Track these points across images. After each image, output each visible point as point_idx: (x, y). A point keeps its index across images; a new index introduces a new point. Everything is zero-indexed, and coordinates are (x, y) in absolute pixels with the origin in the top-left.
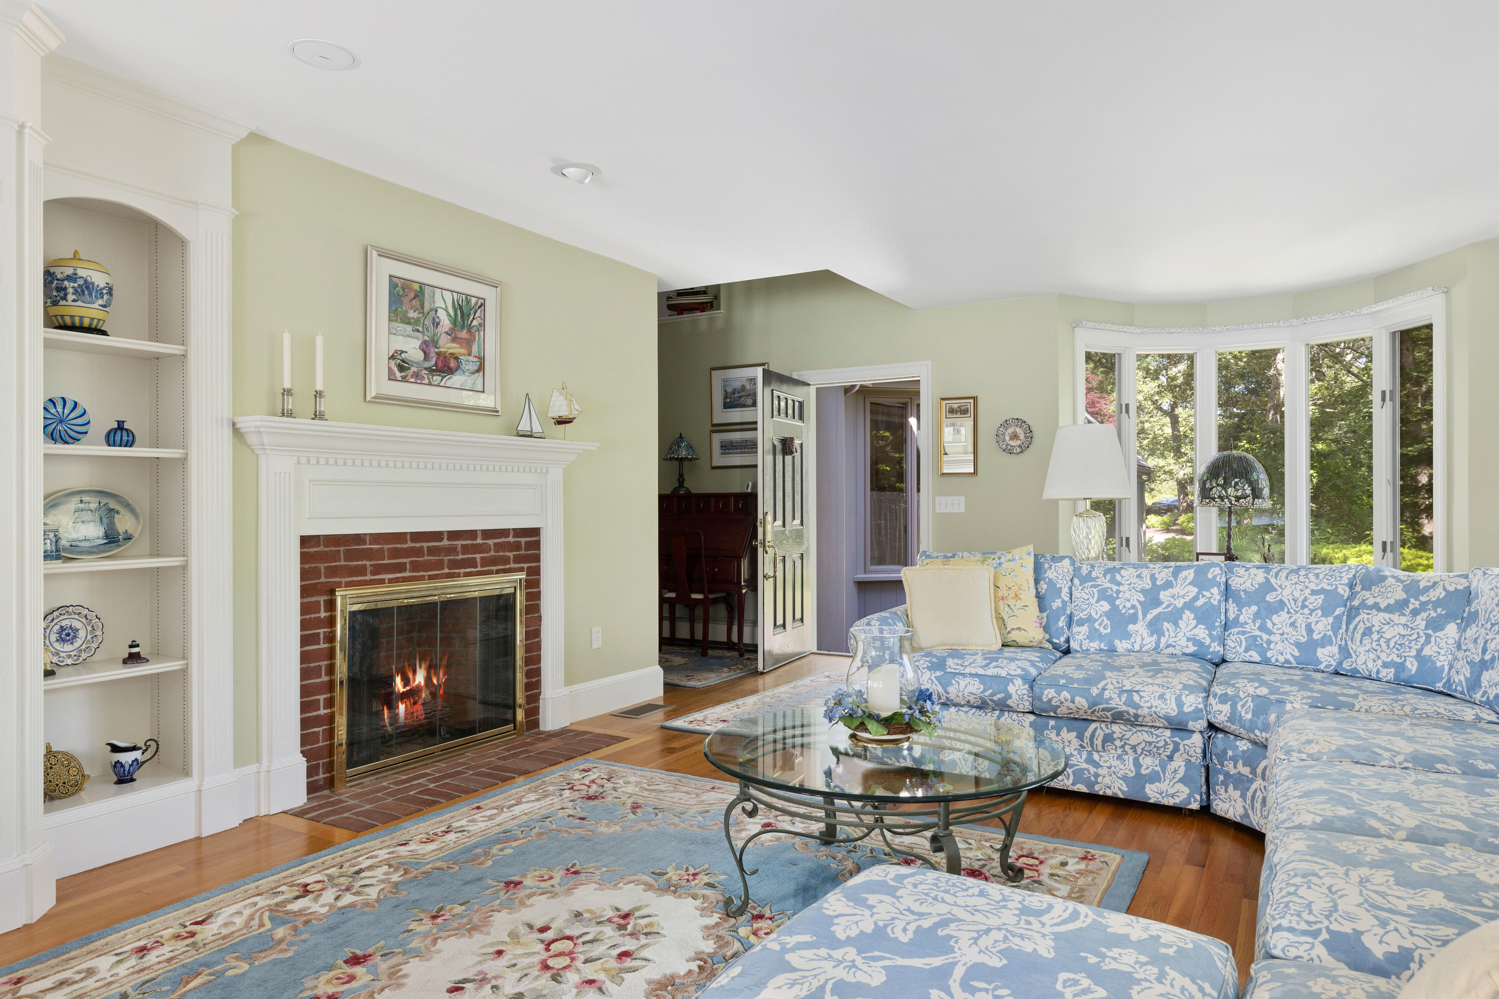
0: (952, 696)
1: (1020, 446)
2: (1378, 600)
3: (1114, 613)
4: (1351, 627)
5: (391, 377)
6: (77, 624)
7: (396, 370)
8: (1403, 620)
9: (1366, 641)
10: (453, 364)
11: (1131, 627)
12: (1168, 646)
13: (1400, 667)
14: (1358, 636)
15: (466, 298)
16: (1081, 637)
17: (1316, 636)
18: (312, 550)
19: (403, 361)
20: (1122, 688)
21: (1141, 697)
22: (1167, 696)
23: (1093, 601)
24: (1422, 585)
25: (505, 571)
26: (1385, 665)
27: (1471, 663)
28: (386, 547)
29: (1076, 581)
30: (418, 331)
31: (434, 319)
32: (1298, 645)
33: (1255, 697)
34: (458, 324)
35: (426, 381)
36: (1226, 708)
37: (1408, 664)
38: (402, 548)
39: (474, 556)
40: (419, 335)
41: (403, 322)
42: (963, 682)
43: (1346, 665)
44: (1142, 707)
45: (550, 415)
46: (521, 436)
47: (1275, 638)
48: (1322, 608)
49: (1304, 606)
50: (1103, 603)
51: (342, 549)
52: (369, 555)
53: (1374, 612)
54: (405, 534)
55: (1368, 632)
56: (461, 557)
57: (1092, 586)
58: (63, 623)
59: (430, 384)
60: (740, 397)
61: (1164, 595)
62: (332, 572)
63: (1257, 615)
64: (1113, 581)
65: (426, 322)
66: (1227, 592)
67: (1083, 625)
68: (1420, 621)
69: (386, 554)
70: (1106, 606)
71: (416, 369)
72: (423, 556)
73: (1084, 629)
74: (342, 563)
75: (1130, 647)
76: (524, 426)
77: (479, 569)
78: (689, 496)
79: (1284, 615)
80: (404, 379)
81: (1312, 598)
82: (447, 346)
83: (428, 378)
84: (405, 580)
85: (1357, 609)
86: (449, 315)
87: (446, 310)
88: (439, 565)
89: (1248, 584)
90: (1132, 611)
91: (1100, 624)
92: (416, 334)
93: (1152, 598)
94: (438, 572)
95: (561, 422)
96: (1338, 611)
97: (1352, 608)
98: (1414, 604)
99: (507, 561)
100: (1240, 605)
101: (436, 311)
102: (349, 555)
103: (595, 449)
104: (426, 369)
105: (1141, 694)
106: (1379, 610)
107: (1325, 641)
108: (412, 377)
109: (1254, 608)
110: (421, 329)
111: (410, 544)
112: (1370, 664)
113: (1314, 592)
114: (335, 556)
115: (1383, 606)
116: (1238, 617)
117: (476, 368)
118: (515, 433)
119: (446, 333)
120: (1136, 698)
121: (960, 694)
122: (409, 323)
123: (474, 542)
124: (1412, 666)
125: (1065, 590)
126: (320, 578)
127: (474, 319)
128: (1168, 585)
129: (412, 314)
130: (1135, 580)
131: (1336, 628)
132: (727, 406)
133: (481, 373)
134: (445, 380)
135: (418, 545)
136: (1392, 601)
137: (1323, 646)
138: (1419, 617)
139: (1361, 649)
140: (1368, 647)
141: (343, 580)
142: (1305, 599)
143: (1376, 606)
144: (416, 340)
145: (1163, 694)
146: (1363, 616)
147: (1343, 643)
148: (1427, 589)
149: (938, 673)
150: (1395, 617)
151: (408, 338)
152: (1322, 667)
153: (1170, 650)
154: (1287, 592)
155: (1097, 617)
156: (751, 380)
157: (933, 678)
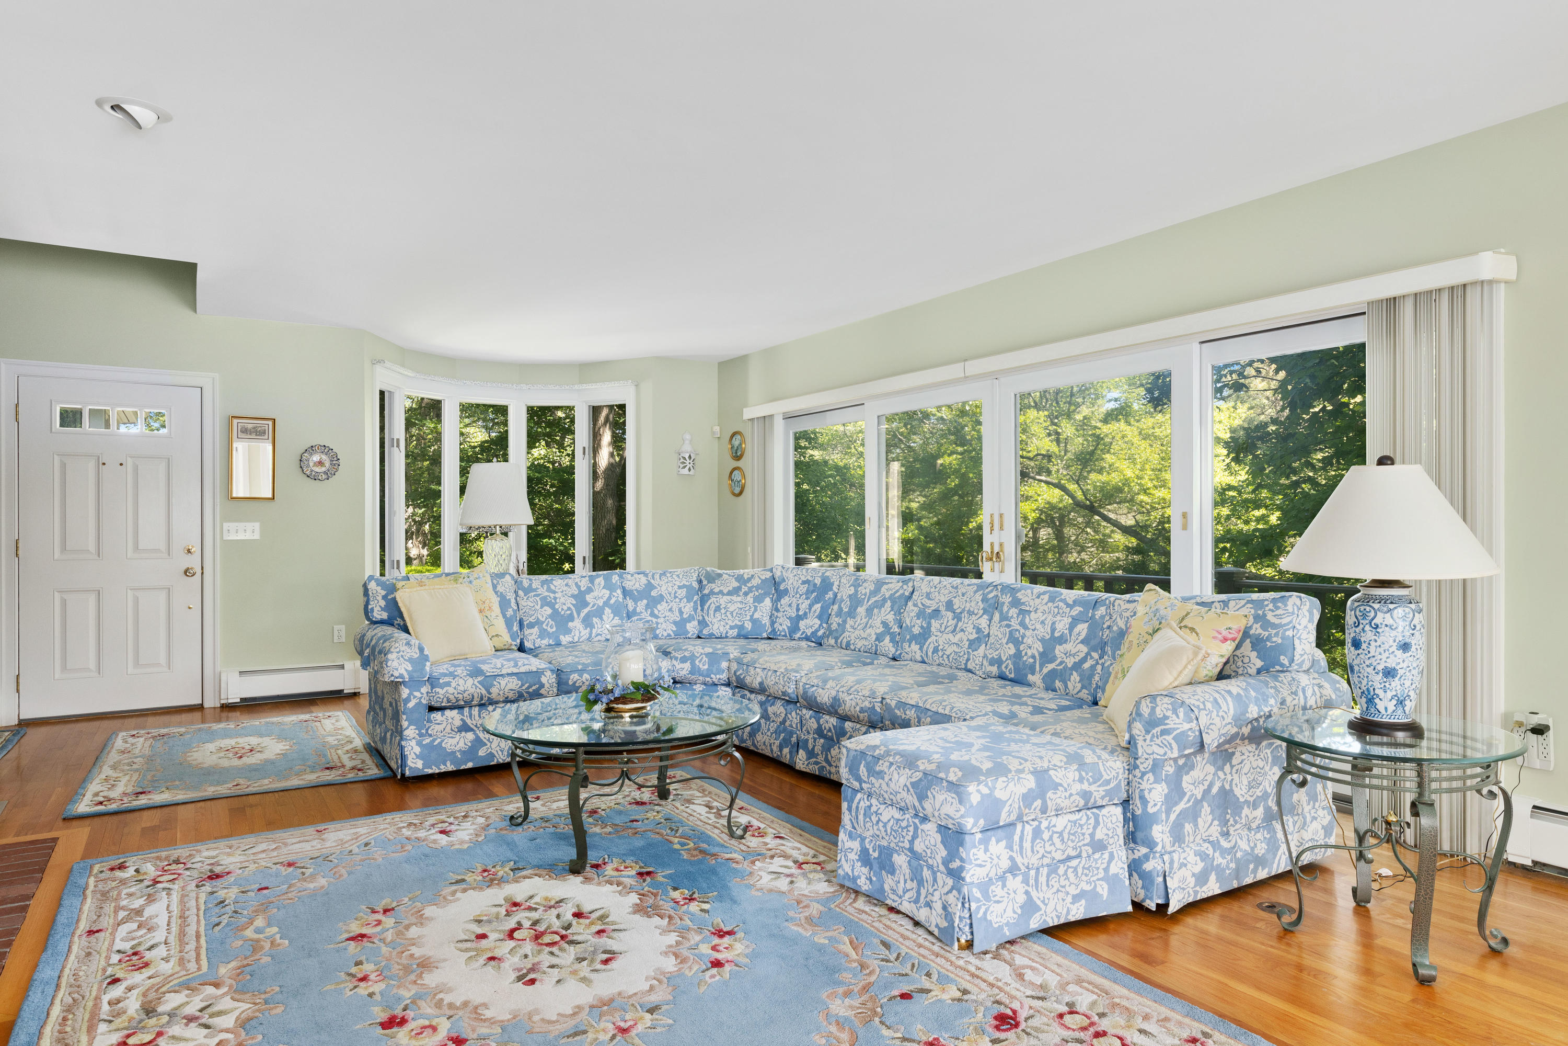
0: (494, 696)
1: (325, 473)
2: (722, 588)
3: (555, 615)
4: (706, 607)
8: (739, 599)
9: (718, 614)
11: (570, 624)
12: (598, 635)
13: (741, 627)
14: (711, 612)
16: (533, 637)
17: (685, 616)
23: (538, 607)
24: (746, 577)
26: (732, 628)
27: (790, 618)
29: (521, 593)
32: (675, 623)
33: (707, 655)
36: (687, 666)
37: (746, 625)
42: (503, 682)
43: (705, 632)
47: (661, 620)
48: (686, 597)
49: (676, 597)
50: (546, 608)
53: (720, 596)
55: (718, 609)
57: (535, 596)
61: (589, 598)
63: (647, 606)
64: (549, 590)
66: (625, 593)
67: (533, 627)
68: (750, 598)
70: (549, 611)
73: (535, 630)
75: (571, 640)
79: (664, 604)
81: (679, 591)
85: (708, 595)
89: (637, 586)
90: (569, 612)
91: (547, 625)
93: (580, 601)
96: (696, 598)
97: (703, 596)
98: (744, 589)
100: (636, 601)
106: (723, 594)
107: (691, 619)
109: (645, 601)
112: (722, 629)
113: (680, 587)
115: (725, 592)
116: (635, 609)
121: (501, 693)
124: (748, 625)
125: (513, 601)
128: (589, 590)
130: (565, 588)
131: (695, 610)
136: (731, 589)
137: (690, 622)
138: (749, 597)
139: (715, 620)
140: (719, 618)
142: (676, 592)
143: (721, 592)
146: (713, 599)
147: (701, 618)
148: (749, 579)
149: (480, 679)
150: (734, 598)
152: (689, 635)
153: (599, 638)
154: (664, 588)
155: (543, 620)
157: (476, 683)
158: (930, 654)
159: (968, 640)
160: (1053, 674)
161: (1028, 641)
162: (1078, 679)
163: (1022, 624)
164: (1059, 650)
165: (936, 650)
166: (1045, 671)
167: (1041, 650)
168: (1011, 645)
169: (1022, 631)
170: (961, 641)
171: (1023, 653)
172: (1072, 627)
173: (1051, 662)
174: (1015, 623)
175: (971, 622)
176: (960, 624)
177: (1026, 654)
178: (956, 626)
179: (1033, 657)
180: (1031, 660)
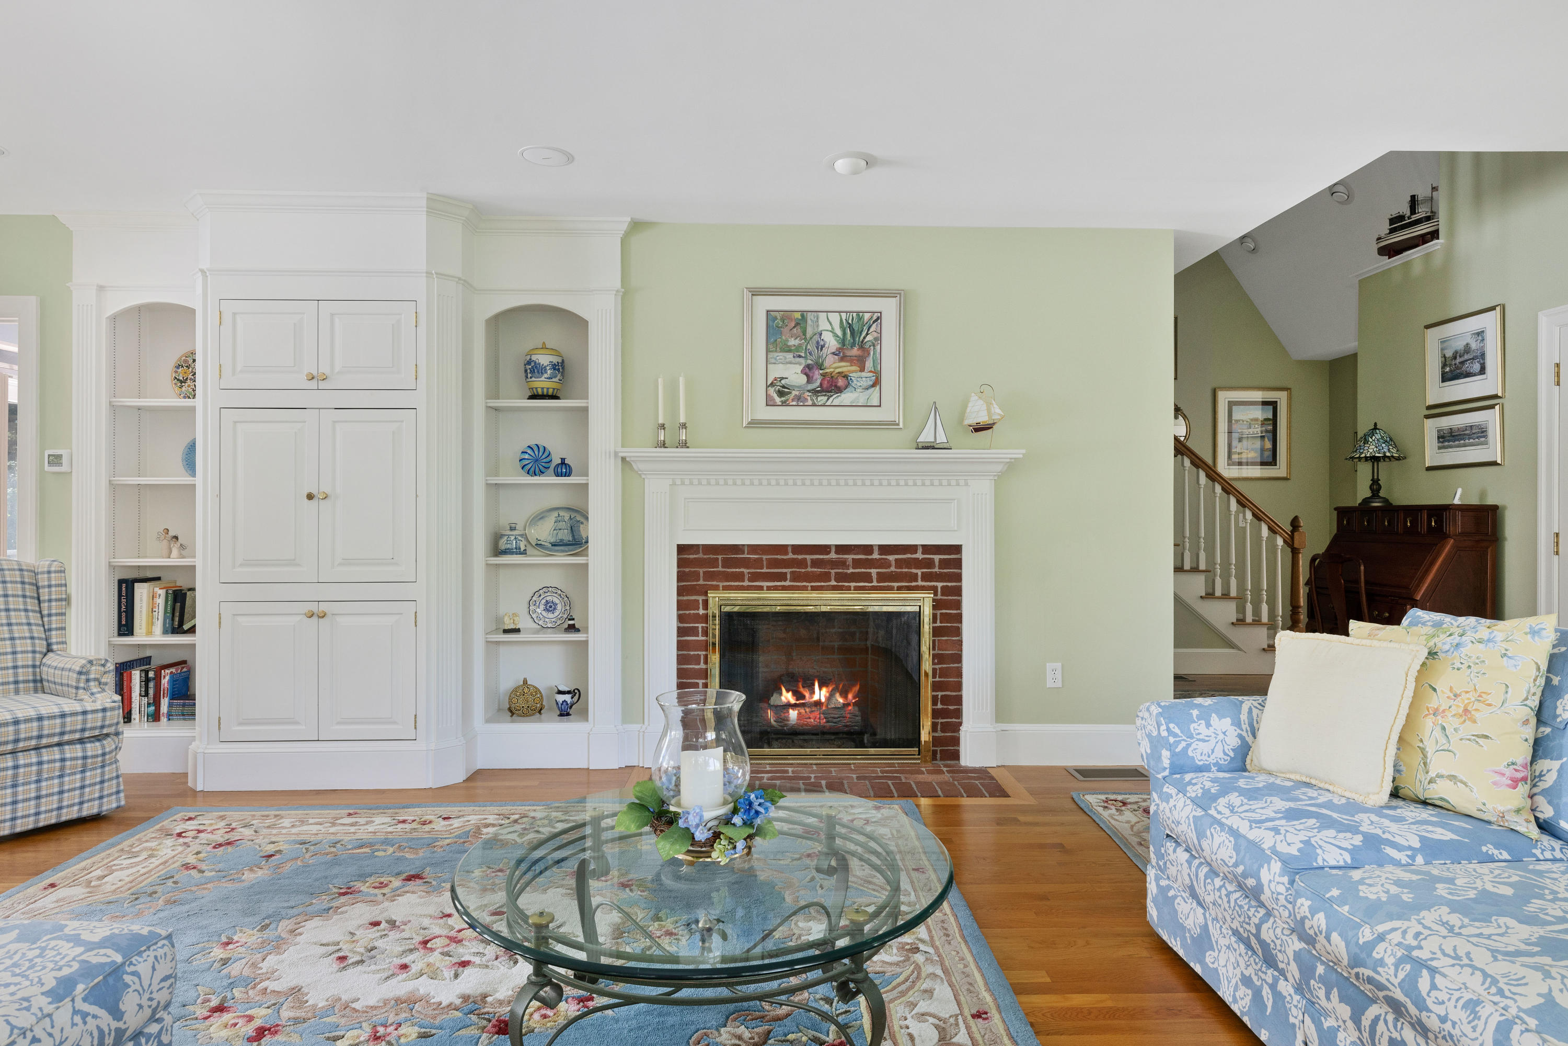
5: (770, 403)
6: (556, 600)
7: (775, 396)
10: (841, 382)
15: (858, 315)
18: (692, 556)
19: (783, 387)
20: (1410, 948)
21: (1434, 987)
22: (1485, 1011)
25: (909, 588)
28: (764, 557)
30: (800, 356)
31: (818, 343)
34: (847, 342)
35: (810, 403)
38: (783, 559)
39: (868, 570)
40: (802, 360)
41: (782, 350)
44: (1429, 1011)
45: (967, 422)
46: (924, 448)
51: (720, 557)
52: (746, 563)
54: (787, 546)
56: (851, 570)
58: (548, 598)
59: (814, 405)
60: (1462, 363)
62: (709, 576)
65: (809, 347)
69: (765, 563)
71: (797, 393)
72: (806, 567)
74: (720, 569)
76: (926, 437)
77: (875, 584)
78: (1390, 509)
80: (784, 404)
82: (833, 365)
83: (812, 400)
84: (784, 588)
86: (836, 335)
87: (832, 331)
88: (826, 577)
92: (798, 360)
94: (823, 584)
95: (978, 429)
99: (914, 578)
101: (821, 334)
102: (727, 563)
103: (1021, 456)
104: (809, 391)
105: (1439, 979)
108: (793, 400)
110: (803, 355)
111: (791, 556)
114: (714, 563)
117: (871, 383)
118: (915, 446)
119: (833, 353)
120: (1424, 984)
122: (790, 351)
123: (870, 557)
126: (699, 580)
127: (867, 334)
129: (793, 342)
132: (1445, 378)
133: (878, 387)
134: (831, 399)
135: (800, 557)
141: (721, 584)
144: (797, 366)
145: (1478, 1002)
151: (789, 365)
156: (1478, 334)
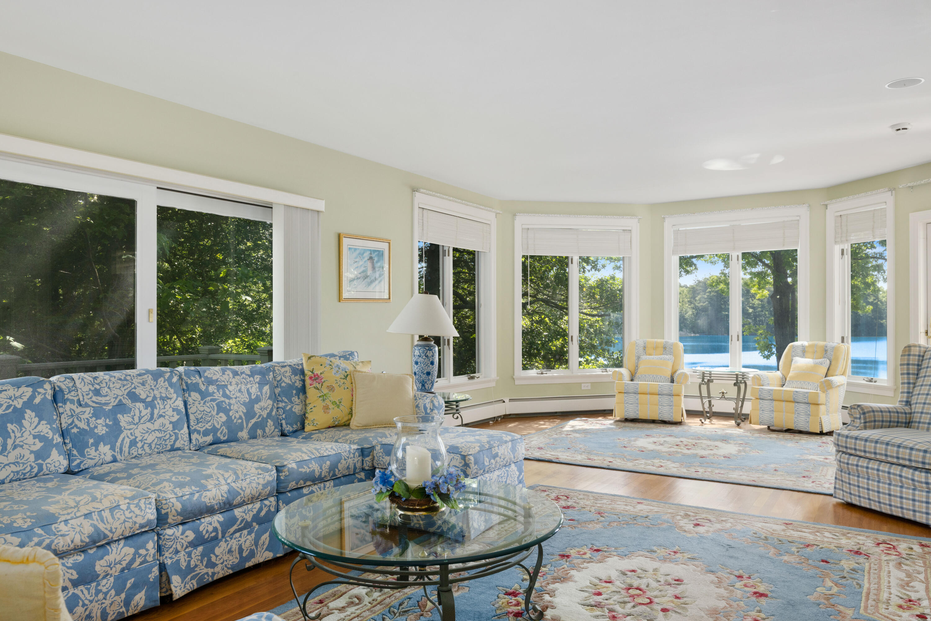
158: (126, 449)
159: (171, 423)
160: (256, 426)
161: (235, 407)
162: (272, 423)
163: (225, 395)
164: (257, 407)
165: (133, 443)
166: (250, 425)
167: (245, 411)
168: (221, 414)
169: (227, 401)
170: (163, 425)
171: (233, 418)
172: (261, 389)
173: (253, 417)
174: (218, 396)
175: (168, 407)
176: (156, 412)
177: (235, 417)
178: (152, 414)
179: (240, 418)
180: (240, 421)
